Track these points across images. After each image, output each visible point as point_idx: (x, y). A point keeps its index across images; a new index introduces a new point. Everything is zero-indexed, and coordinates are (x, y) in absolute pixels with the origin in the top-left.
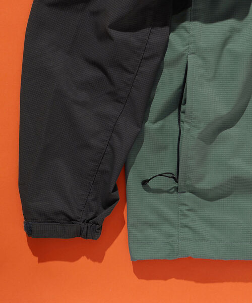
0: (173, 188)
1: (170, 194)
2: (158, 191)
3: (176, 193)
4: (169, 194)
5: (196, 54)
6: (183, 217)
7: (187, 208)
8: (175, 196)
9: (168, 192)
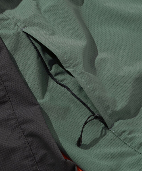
0: (102, 130)
1: (105, 136)
2: (95, 142)
3: (107, 131)
4: (104, 138)
5: (27, 27)
6: (131, 142)
7: (127, 133)
8: (109, 135)
9: (102, 136)
